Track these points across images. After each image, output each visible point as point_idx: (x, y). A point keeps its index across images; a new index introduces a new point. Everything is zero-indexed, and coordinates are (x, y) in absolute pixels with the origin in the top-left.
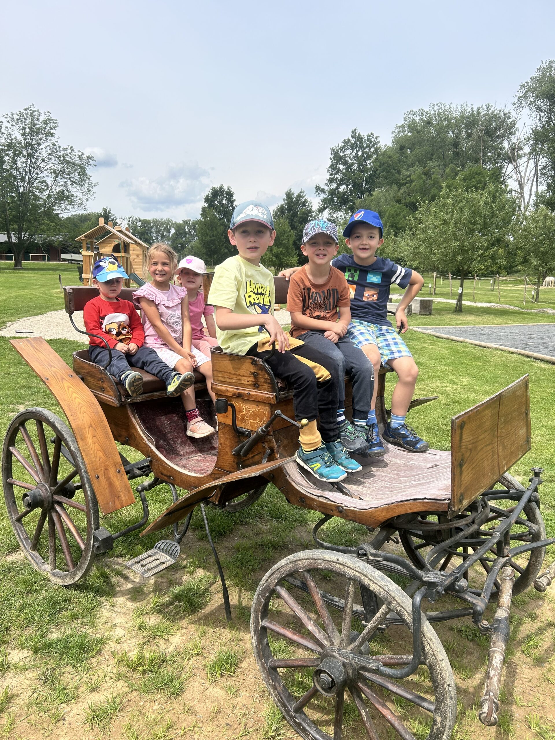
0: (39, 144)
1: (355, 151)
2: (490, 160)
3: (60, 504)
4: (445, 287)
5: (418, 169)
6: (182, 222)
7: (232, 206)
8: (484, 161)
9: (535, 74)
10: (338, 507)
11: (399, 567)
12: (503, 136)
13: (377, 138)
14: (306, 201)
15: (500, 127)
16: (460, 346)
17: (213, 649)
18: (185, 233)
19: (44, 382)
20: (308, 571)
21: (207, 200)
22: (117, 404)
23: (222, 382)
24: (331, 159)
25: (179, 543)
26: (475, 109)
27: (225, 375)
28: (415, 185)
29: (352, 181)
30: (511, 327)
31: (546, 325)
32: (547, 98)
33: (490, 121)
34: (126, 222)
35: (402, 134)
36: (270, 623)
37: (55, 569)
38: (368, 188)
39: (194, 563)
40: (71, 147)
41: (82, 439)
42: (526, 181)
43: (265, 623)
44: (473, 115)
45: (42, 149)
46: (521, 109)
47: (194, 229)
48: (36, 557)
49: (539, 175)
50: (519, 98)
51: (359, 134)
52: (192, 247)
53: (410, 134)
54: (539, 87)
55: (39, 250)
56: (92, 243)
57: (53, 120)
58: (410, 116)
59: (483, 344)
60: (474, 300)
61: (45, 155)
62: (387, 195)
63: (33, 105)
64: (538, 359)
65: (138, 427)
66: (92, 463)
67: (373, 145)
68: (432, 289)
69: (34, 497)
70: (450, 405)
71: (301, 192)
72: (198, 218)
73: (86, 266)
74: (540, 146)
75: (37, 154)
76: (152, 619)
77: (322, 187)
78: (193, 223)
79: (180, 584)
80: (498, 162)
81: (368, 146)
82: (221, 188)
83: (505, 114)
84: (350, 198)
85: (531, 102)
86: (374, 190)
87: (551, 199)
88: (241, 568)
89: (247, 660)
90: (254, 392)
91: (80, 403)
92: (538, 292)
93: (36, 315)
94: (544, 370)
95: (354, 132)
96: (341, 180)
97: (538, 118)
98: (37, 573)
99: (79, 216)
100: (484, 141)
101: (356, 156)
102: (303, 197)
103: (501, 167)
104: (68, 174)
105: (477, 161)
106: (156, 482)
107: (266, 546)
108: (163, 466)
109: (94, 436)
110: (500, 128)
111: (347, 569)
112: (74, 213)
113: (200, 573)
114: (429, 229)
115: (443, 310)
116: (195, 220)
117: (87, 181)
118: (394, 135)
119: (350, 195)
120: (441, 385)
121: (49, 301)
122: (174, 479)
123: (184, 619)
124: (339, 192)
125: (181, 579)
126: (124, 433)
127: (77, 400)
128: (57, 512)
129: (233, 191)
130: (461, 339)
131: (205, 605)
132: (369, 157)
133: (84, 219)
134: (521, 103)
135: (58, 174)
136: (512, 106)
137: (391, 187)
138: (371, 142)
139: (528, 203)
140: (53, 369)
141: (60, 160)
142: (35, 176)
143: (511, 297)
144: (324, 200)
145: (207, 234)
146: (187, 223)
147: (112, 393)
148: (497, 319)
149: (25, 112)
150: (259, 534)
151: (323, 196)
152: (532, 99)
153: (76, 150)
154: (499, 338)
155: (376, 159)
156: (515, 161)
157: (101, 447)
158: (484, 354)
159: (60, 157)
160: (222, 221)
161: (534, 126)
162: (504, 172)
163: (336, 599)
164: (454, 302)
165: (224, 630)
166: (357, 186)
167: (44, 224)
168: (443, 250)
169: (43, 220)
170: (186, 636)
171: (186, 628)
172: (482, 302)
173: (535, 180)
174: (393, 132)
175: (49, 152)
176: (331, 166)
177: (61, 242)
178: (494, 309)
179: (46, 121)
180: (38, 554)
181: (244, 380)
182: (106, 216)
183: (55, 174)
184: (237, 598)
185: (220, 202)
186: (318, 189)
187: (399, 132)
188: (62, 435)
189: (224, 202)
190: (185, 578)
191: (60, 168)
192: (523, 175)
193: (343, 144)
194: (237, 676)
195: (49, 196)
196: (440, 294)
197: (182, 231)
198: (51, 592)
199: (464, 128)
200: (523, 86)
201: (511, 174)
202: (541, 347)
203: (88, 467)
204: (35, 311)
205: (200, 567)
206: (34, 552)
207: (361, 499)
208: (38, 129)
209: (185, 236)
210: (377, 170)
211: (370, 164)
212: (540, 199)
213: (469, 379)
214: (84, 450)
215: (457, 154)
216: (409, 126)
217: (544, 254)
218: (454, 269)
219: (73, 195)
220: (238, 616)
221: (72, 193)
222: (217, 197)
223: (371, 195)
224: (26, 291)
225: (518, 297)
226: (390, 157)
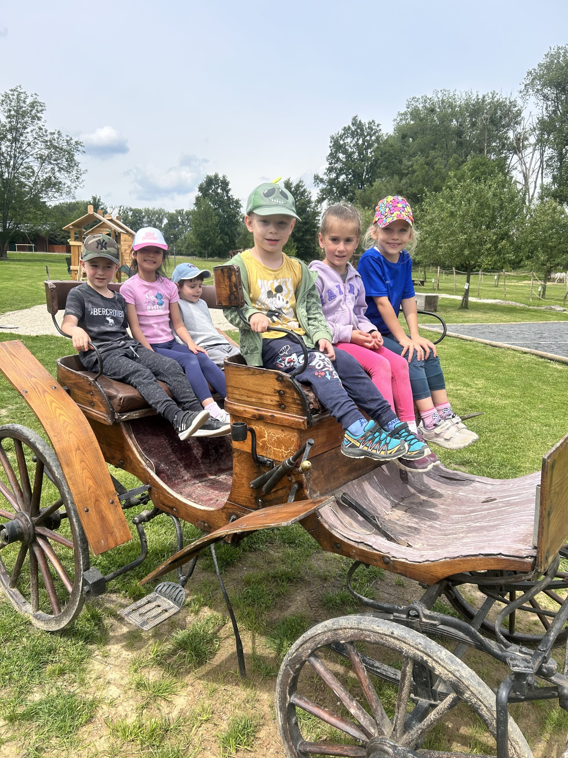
0: (25, 128)
1: (356, 139)
2: (494, 150)
3: (44, 538)
4: (448, 283)
5: (420, 159)
6: (175, 212)
7: (227, 196)
8: (488, 152)
9: (543, 60)
10: (383, 558)
11: (461, 634)
12: (508, 125)
13: (378, 125)
14: (305, 191)
15: (506, 115)
16: (470, 345)
17: (225, 713)
18: (178, 223)
19: (21, 395)
20: (351, 643)
21: (201, 189)
22: (109, 422)
23: (239, 401)
24: (330, 147)
25: (183, 586)
26: (480, 97)
27: (243, 392)
28: (417, 176)
29: (353, 171)
30: (520, 324)
31: (556, 323)
32: (555, 86)
33: (496, 110)
34: (117, 211)
35: (404, 122)
36: (300, 699)
37: (38, 610)
38: (368, 178)
39: (199, 601)
40: (59, 132)
41: (68, 465)
42: (531, 172)
43: (294, 699)
44: (477, 103)
45: (28, 133)
46: (527, 97)
47: (187, 219)
48: (16, 596)
49: (545, 166)
50: (526, 86)
51: (360, 122)
52: (185, 238)
53: (412, 122)
54: (546, 74)
55: (25, 240)
56: (81, 233)
57: (40, 103)
58: (413, 102)
59: (494, 343)
60: (479, 296)
61: (31, 139)
62: (388, 185)
63: (20, 87)
64: (553, 360)
65: (134, 449)
66: (80, 493)
67: (375, 133)
68: (436, 285)
69: (12, 529)
70: (466, 410)
71: (300, 182)
72: (192, 208)
73: (75, 258)
74: (546, 137)
75: (22, 138)
76: (152, 673)
77: (321, 176)
78: (186, 212)
79: (183, 628)
80: (502, 153)
81: (369, 134)
82: (216, 176)
83: (510, 103)
84: (350, 188)
85: (538, 90)
86: (375, 181)
87: (557, 191)
88: (253, 606)
89: (266, 727)
90: (279, 415)
91: (65, 421)
92: (544, 288)
93: (22, 308)
94: (561, 371)
95: (355, 119)
96: (341, 169)
97: (545, 107)
98: (17, 617)
99: (67, 204)
100: (489, 131)
101: (357, 144)
102: (302, 187)
103: (506, 158)
104: (55, 160)
105: (481, 151)
106: (156, 512)
107: (280, 578)
108: (165, 496)
109: (82, 461)
110: (505, 117)
111: (403, 645)
112: (61, 202)
113: (207, 612)
114: (436, 221)
115: (450, 307)
116: (188, 209)
117: (76, 168)
118: (395, 123)
119: (350, 185)
120: (454, 388)
121: (36, 293)
122: (177, 511)
123: (189, 673)
124: (338, 182)
125: (184, 620)
126: (118, 455)
127: (62, 418)
128: (39, 546)
129: (228, 179)
130: (471, 338)
131: (213, 653)
132: (370, 146)
133: (73, 208)
134: (527, 91)
135: (45, 159)
136: (518, 93)
137: (392, 177)
138: (372, 129)
139: (532, 196)
140: (33, 379)
141: (47, 145)
142: (20, 161)
143: (516, 293)
144: (322, 191)
145: (201, 225)
146: (180, 213)
147: (103, 409)
148: (505, 316)
149: (10, 93)
150: (271, 562)
151: (322, 186)
152: (539, 87)
153: (64, 135)
154: (509, 337)
155: (377, 148)
156: (520, 152)
157: (91, 473)
158: (496, 354)
159: (47, 141)
160: (217, 211)
161: (540, 116)
162: (508, 163)
163: (377, 664)
164: (460, 298)
165: (236, 687)
166: (357, 176)
167: (30, 212)
168: (450, 244)
169: (29, 208)
170: (192, 696)
171: (192, 685)
172: (487, 299)
173: (540, 172)
174: (395, 120)
175: (35, 136)
176: (331, 154)
177: (48, 231)
178: (500, 306)
179: (33, 103)
180: (18, 592)
181: (267, 400)
182: (96, 205)
183: (42, 159)
184: (250, 644)
185: (215, 191)
186: (317, 179)
187: (401, 120)
188: (45, 458)
189: (219, 191)
190: (189, 619)
191: (47, 153)
192: (528, 167)
193: (343, 132)
194: (256, 751)
195: (35, 183)
196: (443, 289)
197: (175, 222)
198: (33, 640)
199: (468, 116)
200: (530, 73)
201: (515, 166)
202: (554, 347)
203: (76, 499)
204: (21, 305)
205: (205, 605)
206: (13, 590)
207: (409, 546)
208: (24, 112)
209: (178, 227)
210: (378, 159)
211: (371, 153)
212: (545, 192)
213: (483, 381)
214: (70, 478)
215: (460, 144)
216: (411, 114)
217: (552, 248)
218: (458, 263)
219: (60, 183)
220: (253, 668)
221: (60, 180)
222: (211, 186)
223: (372, 186)
224: (11, 283)
225: (524, 294)
226: (392, 146)
